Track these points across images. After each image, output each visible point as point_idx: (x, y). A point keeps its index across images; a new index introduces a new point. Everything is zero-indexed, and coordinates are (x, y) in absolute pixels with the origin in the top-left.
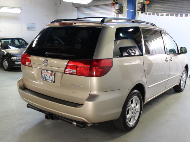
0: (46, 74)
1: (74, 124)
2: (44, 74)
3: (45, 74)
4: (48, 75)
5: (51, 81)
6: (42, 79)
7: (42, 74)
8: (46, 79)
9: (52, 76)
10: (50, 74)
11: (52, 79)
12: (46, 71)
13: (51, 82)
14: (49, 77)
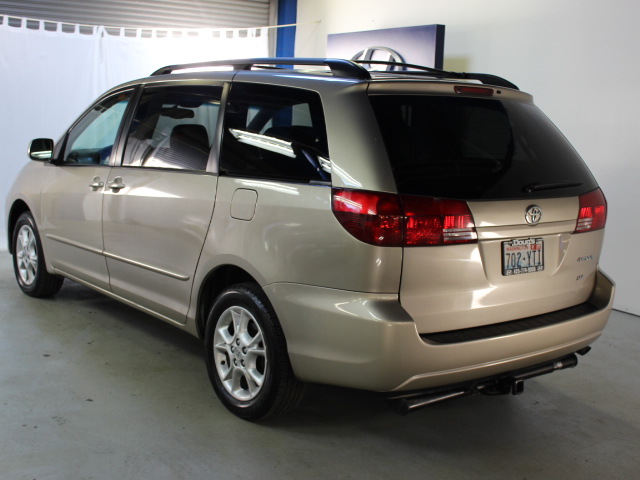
0: (520, 251)
2: (511, 252)
3: (516, 252)
5: (536, 267)
6: (508, 272)
7: (506, 257)
8: (520, 267)
9: (537, 253)
11: (537, 261)
12: (518, 242)
13: (536, 270)
14: (529, 257)
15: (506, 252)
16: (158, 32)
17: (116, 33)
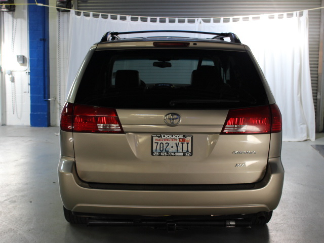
0: (167, 142)
1: (230, 225)
2: (160, 142)
3: (164, 142)
4: (172, 143)
5: (184, 153)
8: (167, 152)
10: (178, 141)
11: (185, 150)
12: (166, 136)
13: (184, 155)
14: (177, 147)
15: (154, 141)
16: (233, 18)
17: (209, 21)
